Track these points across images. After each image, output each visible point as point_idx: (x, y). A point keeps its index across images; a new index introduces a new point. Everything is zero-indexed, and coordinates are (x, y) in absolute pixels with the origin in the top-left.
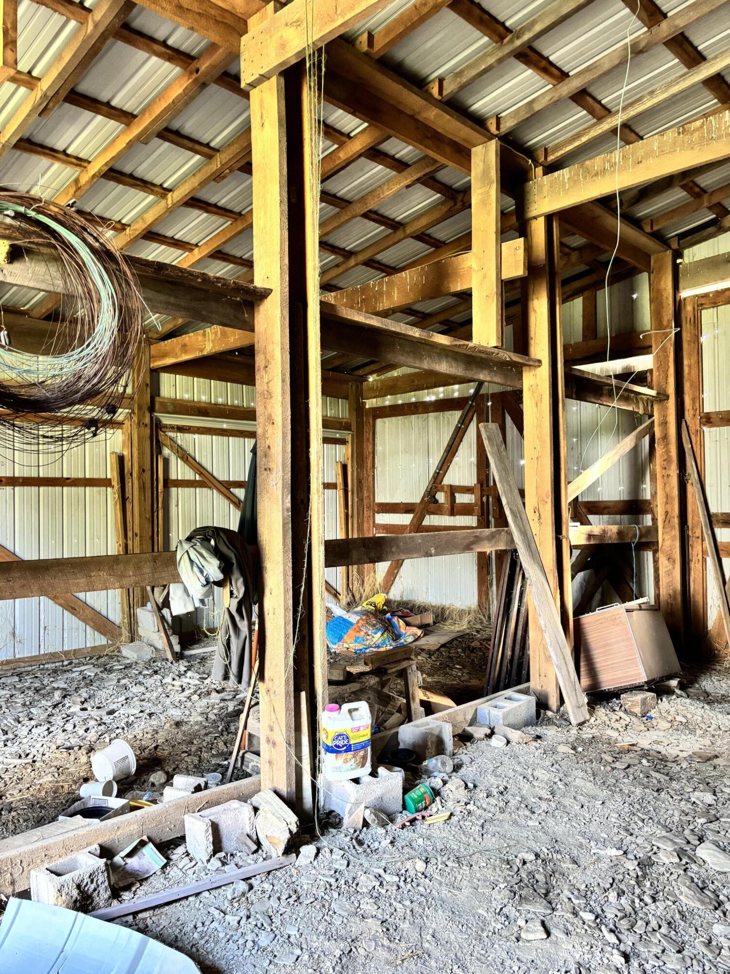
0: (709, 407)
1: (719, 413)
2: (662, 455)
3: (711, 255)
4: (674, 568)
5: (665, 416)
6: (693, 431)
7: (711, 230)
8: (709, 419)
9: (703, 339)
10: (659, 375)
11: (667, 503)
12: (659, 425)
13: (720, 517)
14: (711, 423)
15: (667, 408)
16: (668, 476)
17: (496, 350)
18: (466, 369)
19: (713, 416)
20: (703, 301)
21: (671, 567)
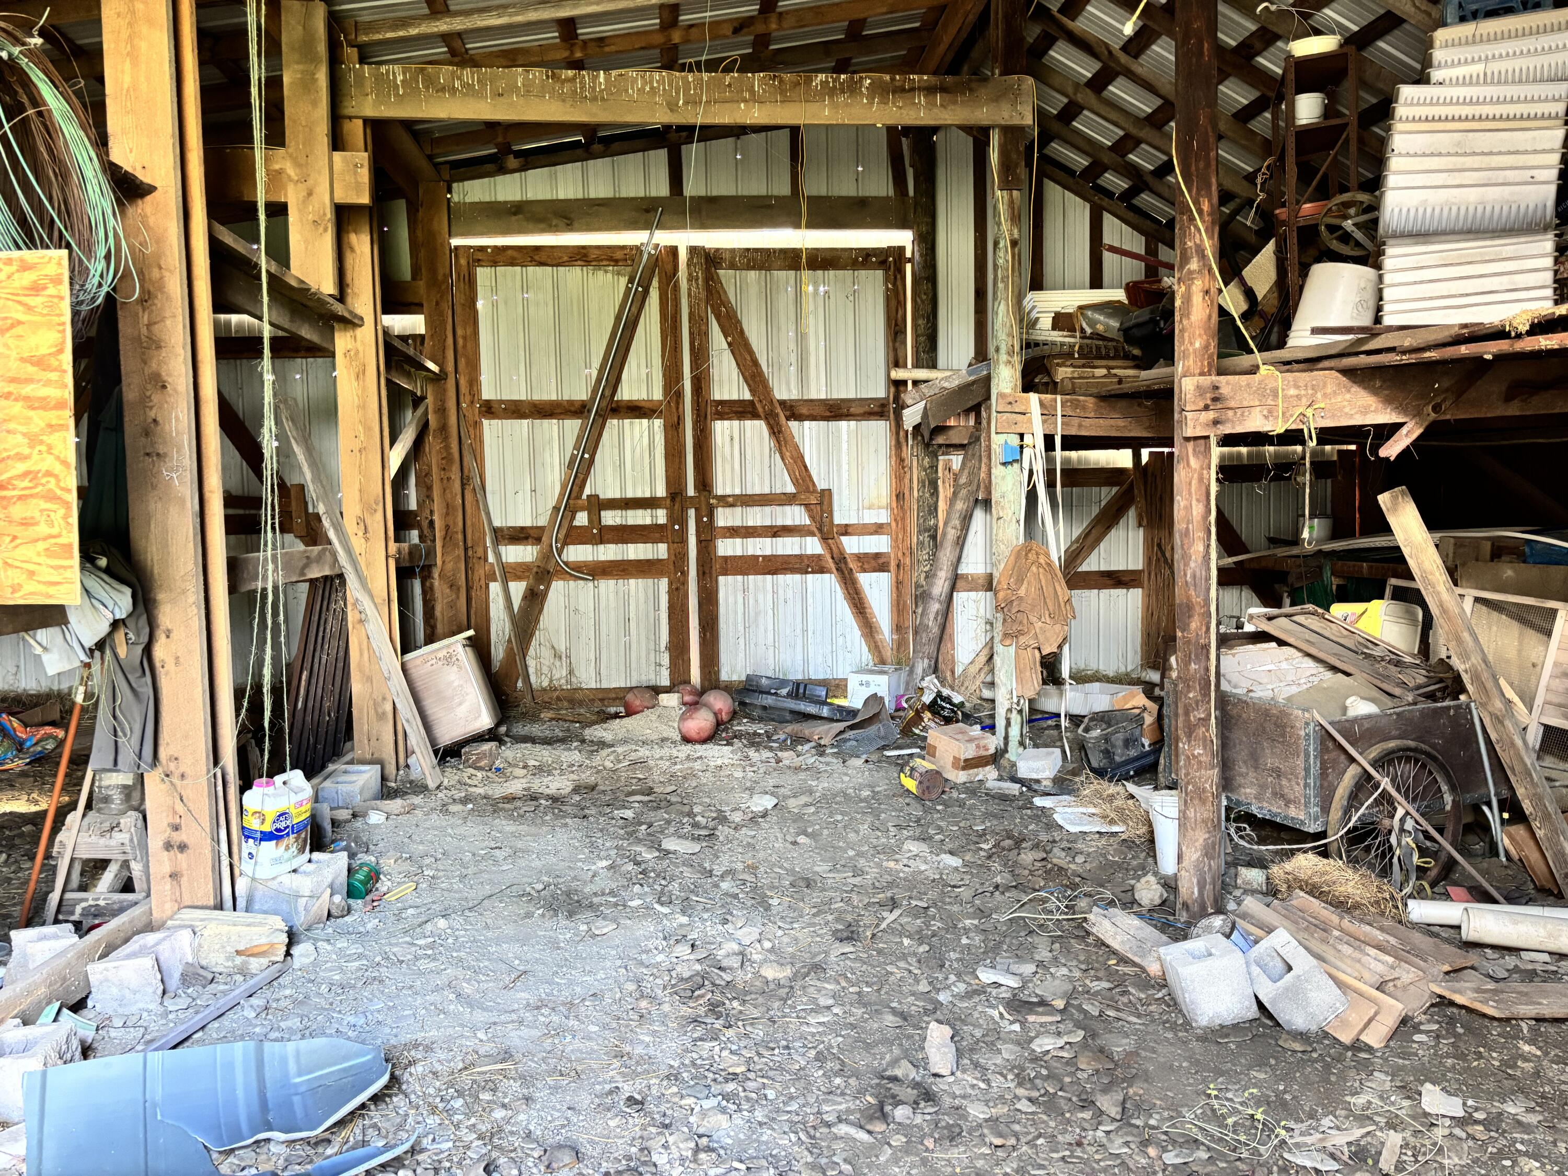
0: (488, 393)
1: (502, 402)
2: (439, 452)
3: (487, 199)
4: (458, 597)
5: (443, 401)
6: (471, 422)
7: (489, 167)
8: (490, 408)
9: (480, 305)
10: (434, 346)
11: (447, 514)
12: (435, 412)
13: (506, 532)
14: (492, 413)
15: (445, 390)
16: (449, 479)
17: (331, 300)
18: (292, 321)
19: (495, 406)
20: (479, 255)
21: (454, 596)
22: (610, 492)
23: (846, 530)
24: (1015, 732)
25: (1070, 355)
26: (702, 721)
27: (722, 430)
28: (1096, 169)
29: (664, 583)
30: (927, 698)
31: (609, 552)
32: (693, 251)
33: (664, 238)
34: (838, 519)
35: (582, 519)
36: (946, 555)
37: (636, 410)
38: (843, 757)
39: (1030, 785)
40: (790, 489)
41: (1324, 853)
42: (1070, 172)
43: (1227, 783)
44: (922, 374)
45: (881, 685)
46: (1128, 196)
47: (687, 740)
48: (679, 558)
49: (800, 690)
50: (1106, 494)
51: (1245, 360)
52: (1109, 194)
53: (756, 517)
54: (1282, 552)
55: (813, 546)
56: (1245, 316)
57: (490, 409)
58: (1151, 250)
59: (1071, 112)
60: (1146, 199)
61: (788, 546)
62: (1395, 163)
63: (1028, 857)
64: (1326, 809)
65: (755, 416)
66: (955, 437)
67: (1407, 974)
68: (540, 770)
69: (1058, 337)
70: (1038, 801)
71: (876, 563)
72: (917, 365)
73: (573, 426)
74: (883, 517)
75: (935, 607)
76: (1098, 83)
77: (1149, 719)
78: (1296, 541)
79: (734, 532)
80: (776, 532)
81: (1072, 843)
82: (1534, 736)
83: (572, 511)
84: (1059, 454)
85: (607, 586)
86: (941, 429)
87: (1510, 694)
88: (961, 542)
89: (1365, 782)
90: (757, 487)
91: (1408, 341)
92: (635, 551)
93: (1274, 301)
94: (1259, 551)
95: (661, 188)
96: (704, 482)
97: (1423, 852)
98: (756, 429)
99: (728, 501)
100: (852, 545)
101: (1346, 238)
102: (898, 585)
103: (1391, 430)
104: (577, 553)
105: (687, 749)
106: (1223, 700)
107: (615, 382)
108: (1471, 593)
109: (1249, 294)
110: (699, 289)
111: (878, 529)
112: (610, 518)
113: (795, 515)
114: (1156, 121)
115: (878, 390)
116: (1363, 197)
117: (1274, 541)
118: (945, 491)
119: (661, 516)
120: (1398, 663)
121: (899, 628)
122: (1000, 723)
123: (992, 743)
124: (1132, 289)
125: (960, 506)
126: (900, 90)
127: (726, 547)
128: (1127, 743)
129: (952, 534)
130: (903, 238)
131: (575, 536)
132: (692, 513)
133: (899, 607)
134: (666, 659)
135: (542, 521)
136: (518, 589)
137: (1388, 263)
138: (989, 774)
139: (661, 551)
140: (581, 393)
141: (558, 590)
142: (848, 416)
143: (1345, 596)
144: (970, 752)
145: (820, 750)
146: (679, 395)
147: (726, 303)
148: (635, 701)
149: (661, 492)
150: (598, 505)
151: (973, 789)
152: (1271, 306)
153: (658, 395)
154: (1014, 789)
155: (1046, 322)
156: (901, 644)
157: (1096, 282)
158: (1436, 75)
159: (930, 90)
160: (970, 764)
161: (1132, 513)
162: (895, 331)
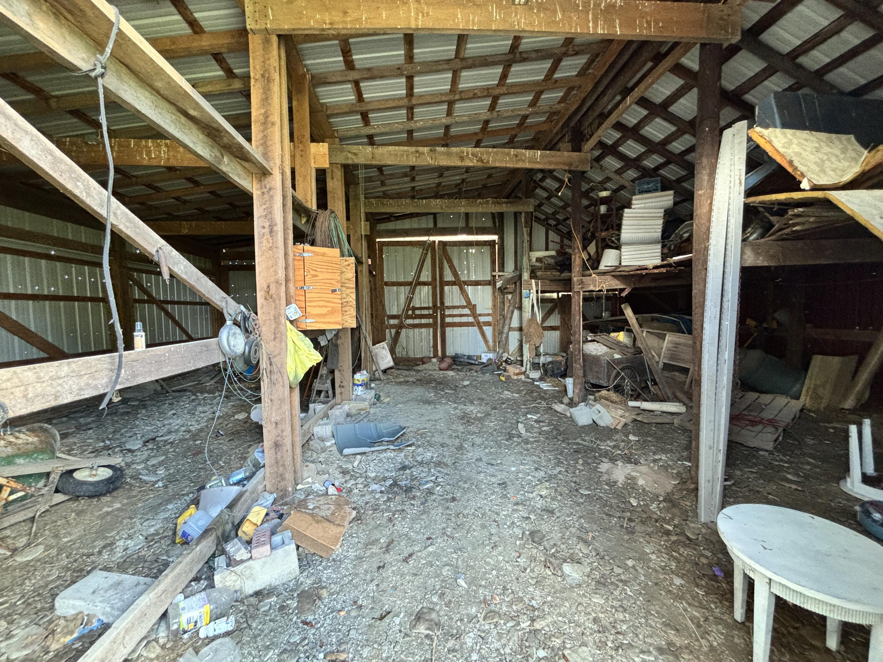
1: (389, 282)
2: (374, 295)
3: (386, 229)
5: (375, 282)
6: (382, 287)
7: (387, 220)
9: (384, 256)
10: (373, 267)
11: (376, 311)
12: (373, 285)
13: (390, 316)
20: (384, 244)
22: (418, 305)
23: (480, 315)
24: (528, 367)
25: (541, 269)
26: (444, 365)
27: (446, 288)
28: (547, 219)
29: (431, 330)
30: (504, 359)
31: (417, 321)
32: (440, 242)
33: (432, 238)
34: (478, 312)
35: (410, 312)
36: (507, 322)
37: (424, 284)
38: (484, 374)
39: (534, 380)
40: (465, 304)
41: (608, 390)
42: (540, 219)
43: (585, 376)
44: (501, 274)
45: (491, 356)
46: (555, 226)
47: (441, 370)
48: (435, 323)
49: (469, 357)
50: (550, 305)
51: (588, 272)
52: (550, 225)
53: (456, 312)
54: (597, 320)
55: (471, 319)
56: (588, 260)
57: (386, 284)
58: (562, 241)
59: (540, 205)
60: (560, 227)
61: (464, 320)
62: (623, 227)
63: (535, 394)
64: (609, 381)
65: (455, 285)
66: (509, 290)
67: (627, 414)
68: (406, 376)
69: (538, 264)
70: (536, 383)
71: (488, 324)
72: (499, 271)
73: (408, 288)
74: (490, 312)
75: (505, 335)
76: (548, 198)
77: (563, 363)
78: (601, 317)
79: (450, 316)
80: (461, 316)
81: (545, 392)
82: (661, 365)
83: (407, 311)
84: (540, 294)
85: (417, 330)
86: (506, 288)
87: (654, 354)
88: (511, 318)
89: (618, 374)
90: (457, 304)
91: (627, 269)
92: (424, 321)
93: (595, 256)
94: (591, 320)
95: (431, 225)
96: (442, 303)
97: (632, 390)
98: (456, 288)
99: (449, 308)
100: (482, 319)
101: (613, 242)
102: (494, 330)
103: (624, 289)
104: (410, 321)
105: (442, 372)
106: (583, 355)
107: (419, 276)
108: (645, 330)
109: (589, 254)
110: (441, 252)
111: (488, 315)
112: (418, 312)
113: (467, 311)
114: (564, 208)
115: (488, 278)
116: (617, 232)
117: (596, 318)
118: (507, 305)
119: (431, 312)
120: (627, 347)
121: (494, 341)
122: (524, 364)
123: (523, 369)
124: (558, 252)
125: (511, 308)
126: (499, 203)
127: (448, 320)
128: (558, 369)
129: (509, 316)
130: (495, 237)
131: (408, 317)
132: (439, 311)
133: (494, 336)
134: (432, 350)
135: (400, 313)
136: (393, 331)
137: (622, 250)
138: (522, 377)
139: (431, 321)
140: (410, 280)
141: (403, 332)
142: (481, 285)
143: (614, 331)
144: (517, 371)
145: (477, 372)
146: (436, 279)
147: (448, 255)
148: (425, 360)
149: (431, 305)
150: (414, 309)
151: (518, 380)
152: (594, 256)
153: (430, 280)
154: (529, 380)
155: (534, 260)
156: (495, 346)
157: (547, 249)
158: (633, 207)
159: (506, 203)
160: (517, 374)
161: (557, 311)
162: (493, 262)
